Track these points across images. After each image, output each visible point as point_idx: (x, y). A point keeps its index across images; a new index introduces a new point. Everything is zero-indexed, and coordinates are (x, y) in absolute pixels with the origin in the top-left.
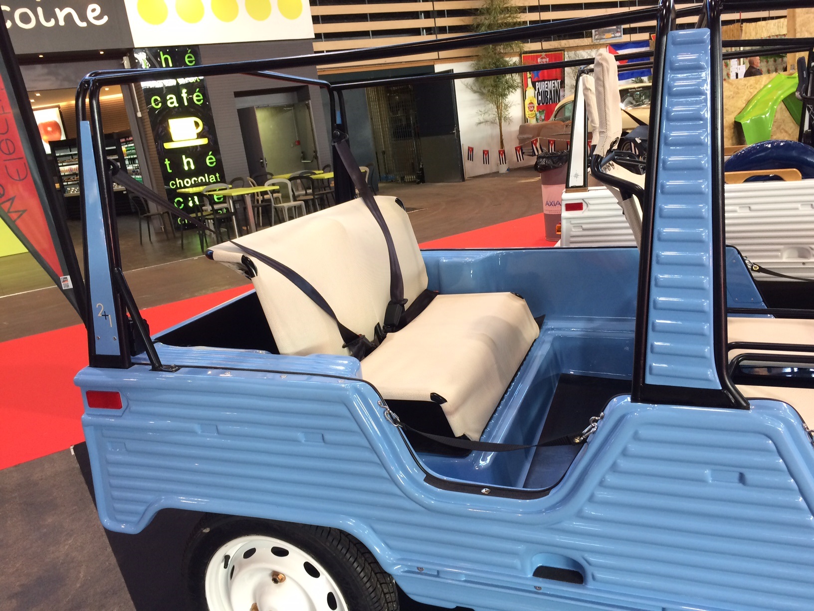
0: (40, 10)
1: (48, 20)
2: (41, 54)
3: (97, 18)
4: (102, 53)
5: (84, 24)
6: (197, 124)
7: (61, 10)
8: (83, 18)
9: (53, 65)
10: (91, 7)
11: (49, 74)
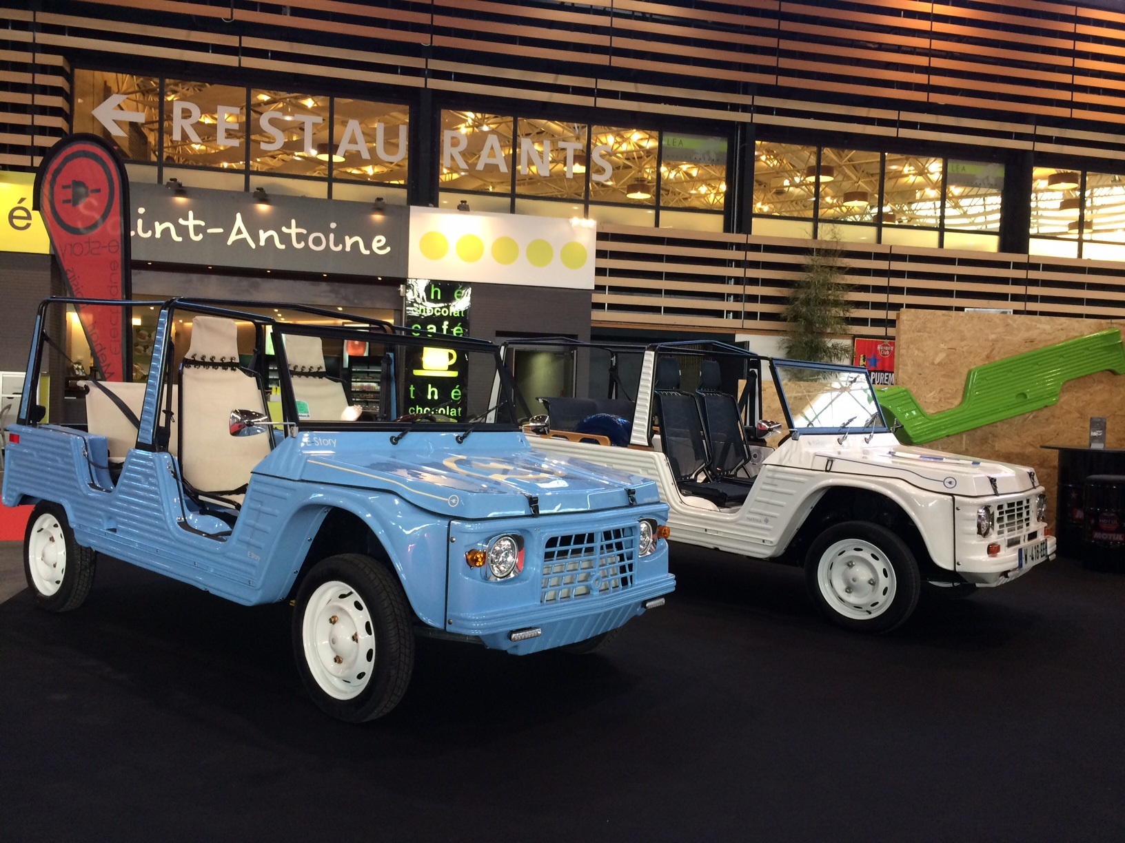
0: (332, 236)
1: (336, 245)
2: (325, 274)
3: (380, 248)
4: (380, 279)
5: (368, 252)
6: (451, 356)
7: (350, 238)
8: (368, 246)
9: (337, 284)
10: (378, 238)
11: (331, 291)
